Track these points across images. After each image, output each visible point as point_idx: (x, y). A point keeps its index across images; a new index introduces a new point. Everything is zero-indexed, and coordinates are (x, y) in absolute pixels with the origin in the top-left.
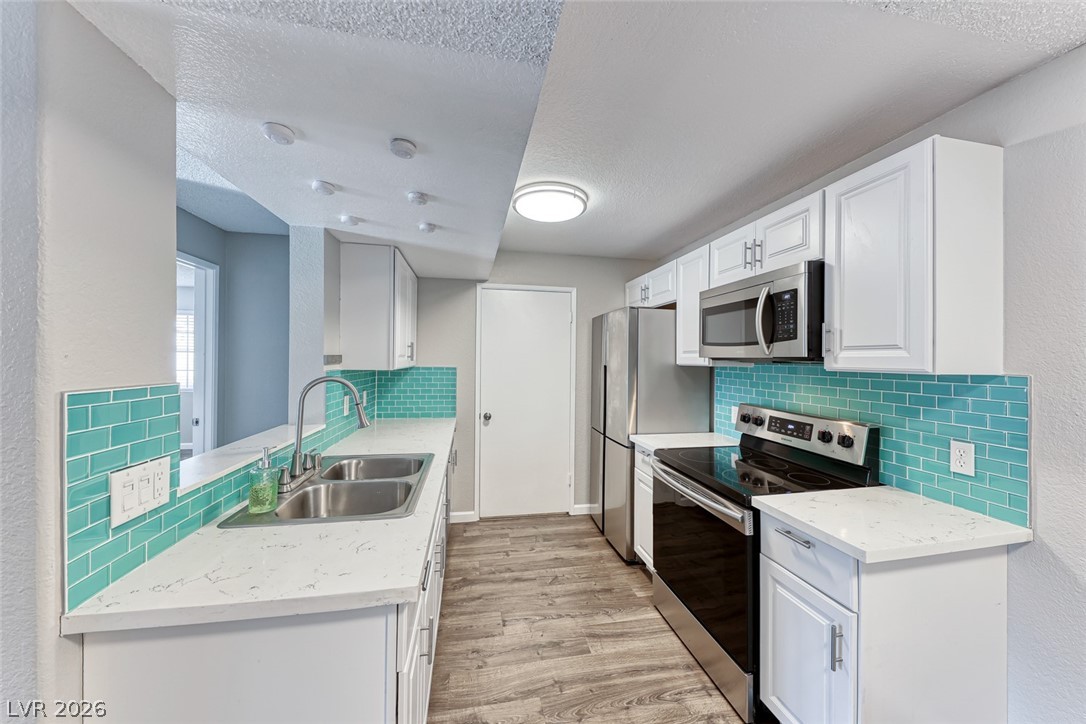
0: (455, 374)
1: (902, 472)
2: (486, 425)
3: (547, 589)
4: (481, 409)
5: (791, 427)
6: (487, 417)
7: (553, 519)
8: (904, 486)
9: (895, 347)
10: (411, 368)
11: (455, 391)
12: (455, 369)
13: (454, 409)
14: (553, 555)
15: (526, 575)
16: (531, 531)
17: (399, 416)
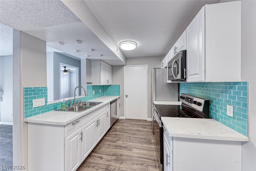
0: (120, 86)
1: (216, 115)
2: (126, 98)
3: (131, 136)
4: (125, 94)
5: (189, 100)
6: (127, 96)
7: (142, 121)
8: (217, 119)
9: (197, 74)
10: (111, 85)
11: (120, 90)
12: (120, 85)
13: (120, 94)
14: (137, 129)
15: (129, 132)
16: (135, 123)
17: (109, 95)
